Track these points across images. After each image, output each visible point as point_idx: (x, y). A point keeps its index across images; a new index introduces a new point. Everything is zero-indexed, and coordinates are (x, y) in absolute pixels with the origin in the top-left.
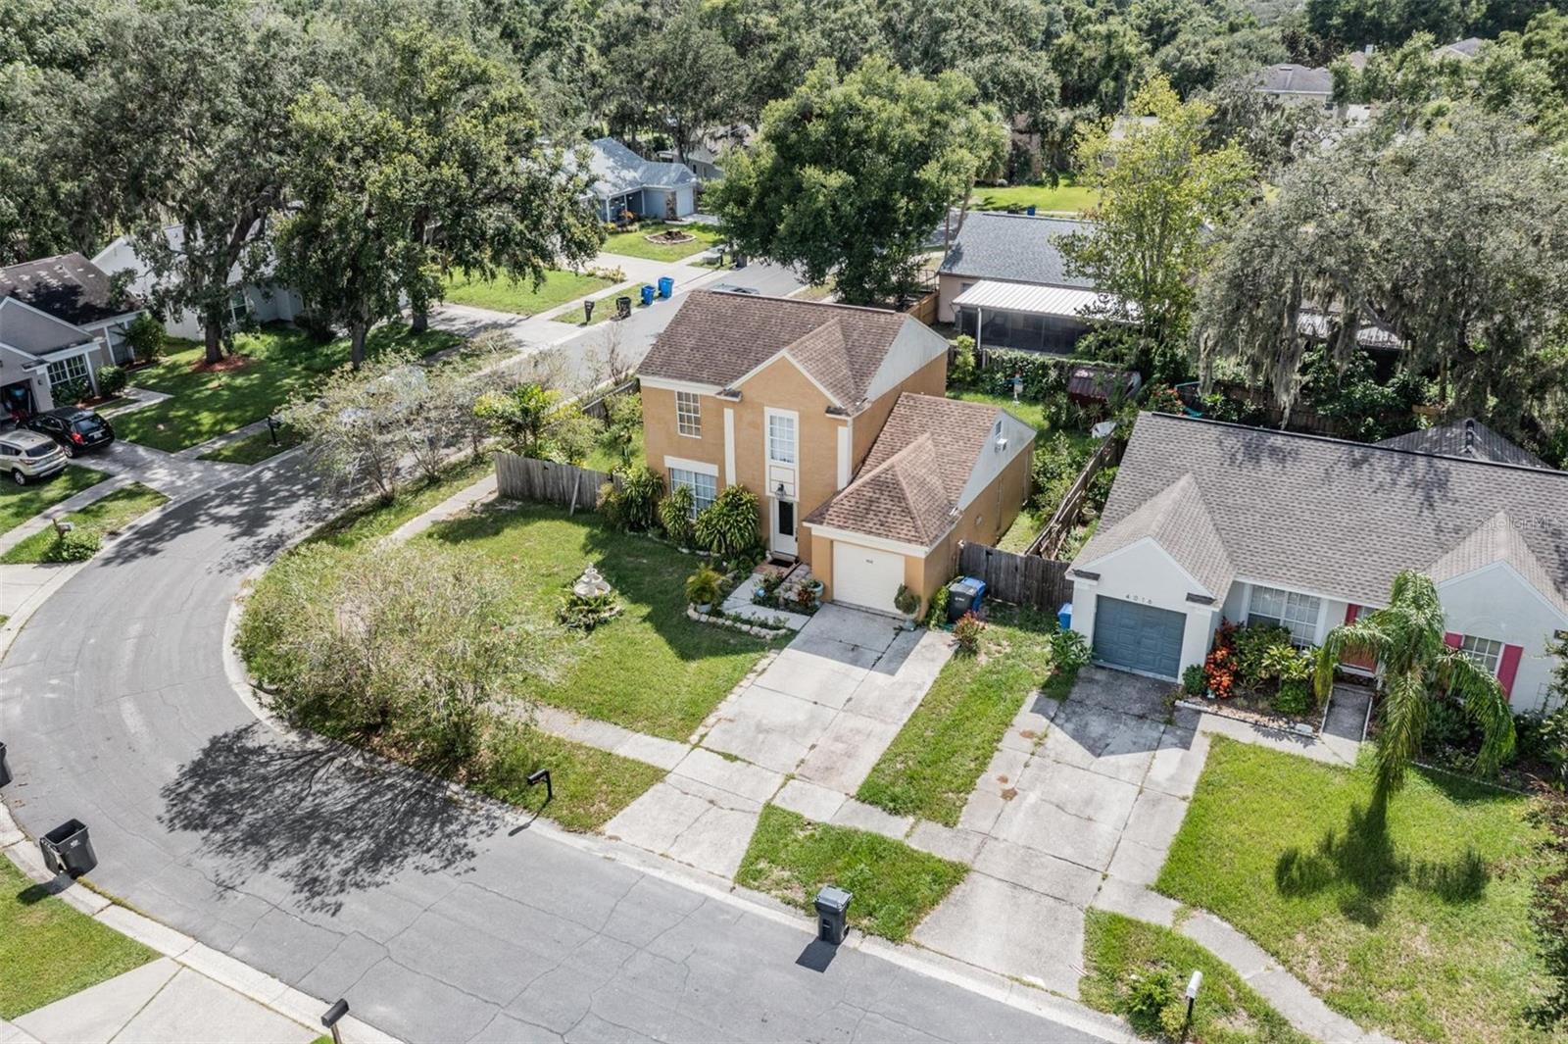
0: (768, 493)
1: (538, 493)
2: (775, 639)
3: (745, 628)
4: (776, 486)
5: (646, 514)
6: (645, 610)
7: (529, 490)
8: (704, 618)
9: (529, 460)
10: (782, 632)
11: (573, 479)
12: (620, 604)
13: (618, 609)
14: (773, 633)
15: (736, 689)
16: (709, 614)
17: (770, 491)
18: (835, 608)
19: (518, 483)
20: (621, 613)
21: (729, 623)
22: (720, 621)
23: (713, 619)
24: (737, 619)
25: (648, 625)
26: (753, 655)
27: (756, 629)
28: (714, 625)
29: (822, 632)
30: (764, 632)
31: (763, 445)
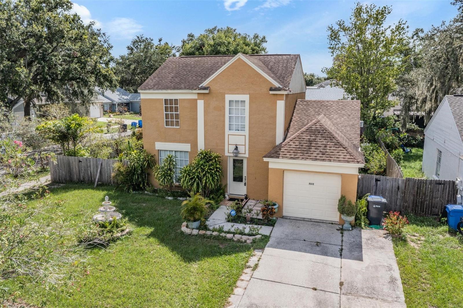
0: (227, 154)
1: (75, 178)
2: (254, 242)
3: (229, 236)
4: (232, 148)
5: (143, 180)
6: (149, 230)
7: (70, 177)
8: (195, 232)
9: (70, 157)
10: (258, 237)
11: (97, 167)
12: (129, 227)
13: (127, 230)
14: (251, 238)
15: (239, 283)
16: (199, 228)
17: (228, 152)
18: (287, 221)
19: (63, 173)
20: (130, 233)
21: (215, 233)
22: (209, 233)
23: (202, 232)
24: (220, 230)
25: (152, 239)
26: (244, 255)
27: (238, 237)
28: (204, 236)
29: (287, 235)
30: (244, 238)
31: (224, 121)
